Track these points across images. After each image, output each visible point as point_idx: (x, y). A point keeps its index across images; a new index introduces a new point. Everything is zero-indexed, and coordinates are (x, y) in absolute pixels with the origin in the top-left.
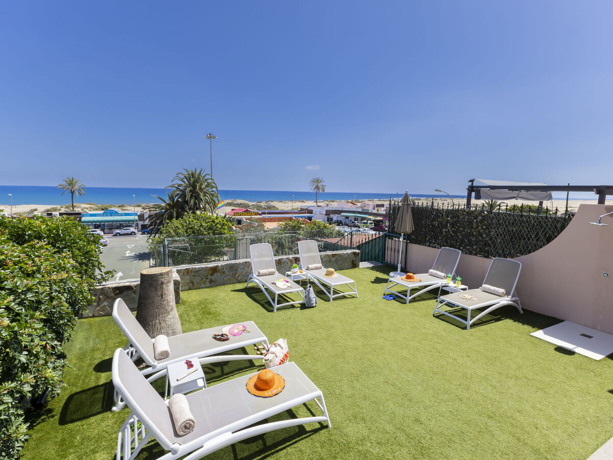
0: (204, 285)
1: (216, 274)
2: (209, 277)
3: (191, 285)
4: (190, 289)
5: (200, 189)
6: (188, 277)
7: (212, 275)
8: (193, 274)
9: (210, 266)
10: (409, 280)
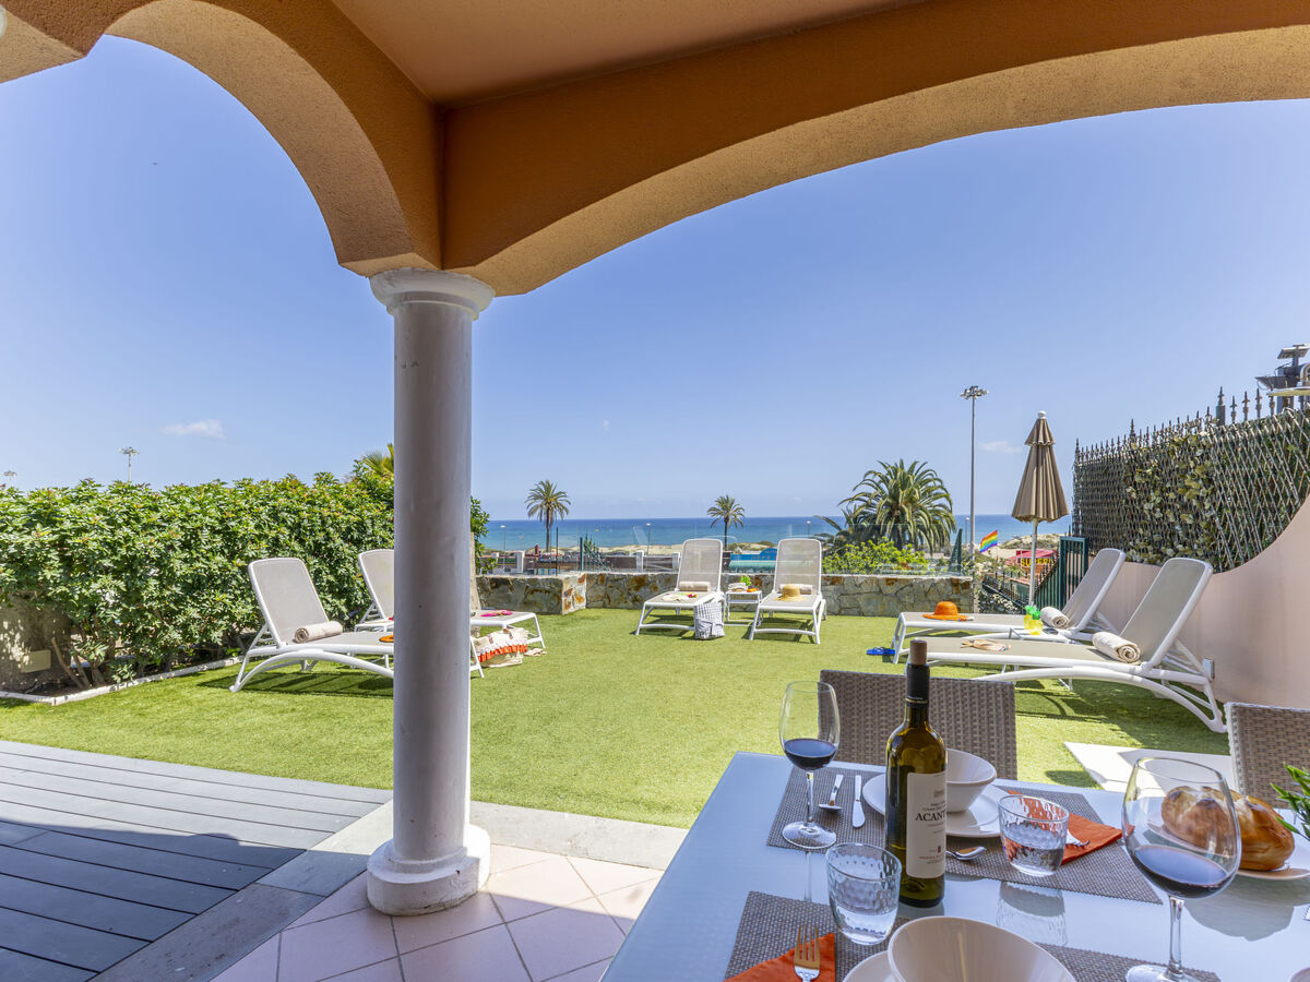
0: (625, 605)
1: (642, 589)
2: (633, 591)
3: (607, 601)
4: (604, 607)
5: (911, 500)
6: (602, 588)
7: (637, 588)
8: (609, 584)
9: (634, 574)
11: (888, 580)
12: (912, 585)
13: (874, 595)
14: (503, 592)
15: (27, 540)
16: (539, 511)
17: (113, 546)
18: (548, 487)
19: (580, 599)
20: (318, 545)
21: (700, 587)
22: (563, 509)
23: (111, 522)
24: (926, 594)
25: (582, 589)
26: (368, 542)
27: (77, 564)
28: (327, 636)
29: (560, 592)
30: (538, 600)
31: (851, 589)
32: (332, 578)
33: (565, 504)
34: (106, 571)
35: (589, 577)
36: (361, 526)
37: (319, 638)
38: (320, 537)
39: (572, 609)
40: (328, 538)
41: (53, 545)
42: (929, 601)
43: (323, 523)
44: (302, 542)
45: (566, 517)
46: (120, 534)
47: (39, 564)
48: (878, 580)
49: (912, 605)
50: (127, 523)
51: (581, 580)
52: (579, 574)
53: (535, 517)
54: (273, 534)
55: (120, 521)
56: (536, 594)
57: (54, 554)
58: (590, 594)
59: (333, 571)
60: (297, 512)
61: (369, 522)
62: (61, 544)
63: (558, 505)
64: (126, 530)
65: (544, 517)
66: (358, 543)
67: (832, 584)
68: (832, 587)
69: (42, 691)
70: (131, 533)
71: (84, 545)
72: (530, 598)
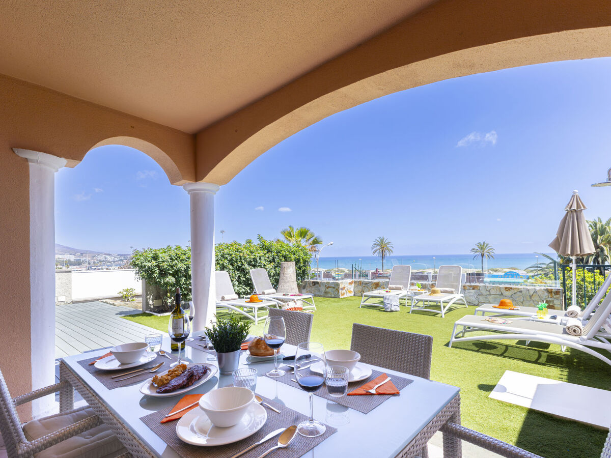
1: (378, 288)
2: (374, 289)
6: (361, 287)
8: (364, 285)
10: (501, 307)
11: (506, 288)
12: (521, 292)
13: (498, 296)
14: (316, 287)
15: (149, 264)
16: (378, 251)
17: (172, 267)
18: (382, 240)
19: (350, 292)
20: (239, 267)
21: (399, 288)
22: (390, 251)
23: (172, 259)
24: (531, 297)
25: (352, 288)
26: (259, 266)
27: (163, 273)
28: (232, 299)
29: (339, 288)
30: (330, 291)
31: (484, 292)
32: (244, 279)
33: (391, 248)
34: (170, 274)
35: (355, 282)
36: (255, 260)
37: (229, 300)
38: (240, 264)
39: (345, 296)
40: (242, 264)
41: (156, 266)
42: (533, 301)
43: (241, 258)
44: (233, 266)
45: (392, 255)
46: (174, 263)
47: (153, 273)
48: (500, 288)
49: (522, 303)
50: (176, 259)
51: (351, 283)
52: (349, 280)
53: (376, 255)
54: (221, 263)
55: (174, 259)
56: (329, 288)
57: (157, 269)
58: (356, 289)
59: (245, 276)
60: (231, 255)
61: (258, 259)
62: (158, 266)
63: (388, 249)
64: (176, 261)
65: (381, 255)
66: (254, 266)
67: (473, 289)
68: (473, 291)
69: (159, 312)
70: (177, 263)
71: (163, 266)
72: (327, 290)
